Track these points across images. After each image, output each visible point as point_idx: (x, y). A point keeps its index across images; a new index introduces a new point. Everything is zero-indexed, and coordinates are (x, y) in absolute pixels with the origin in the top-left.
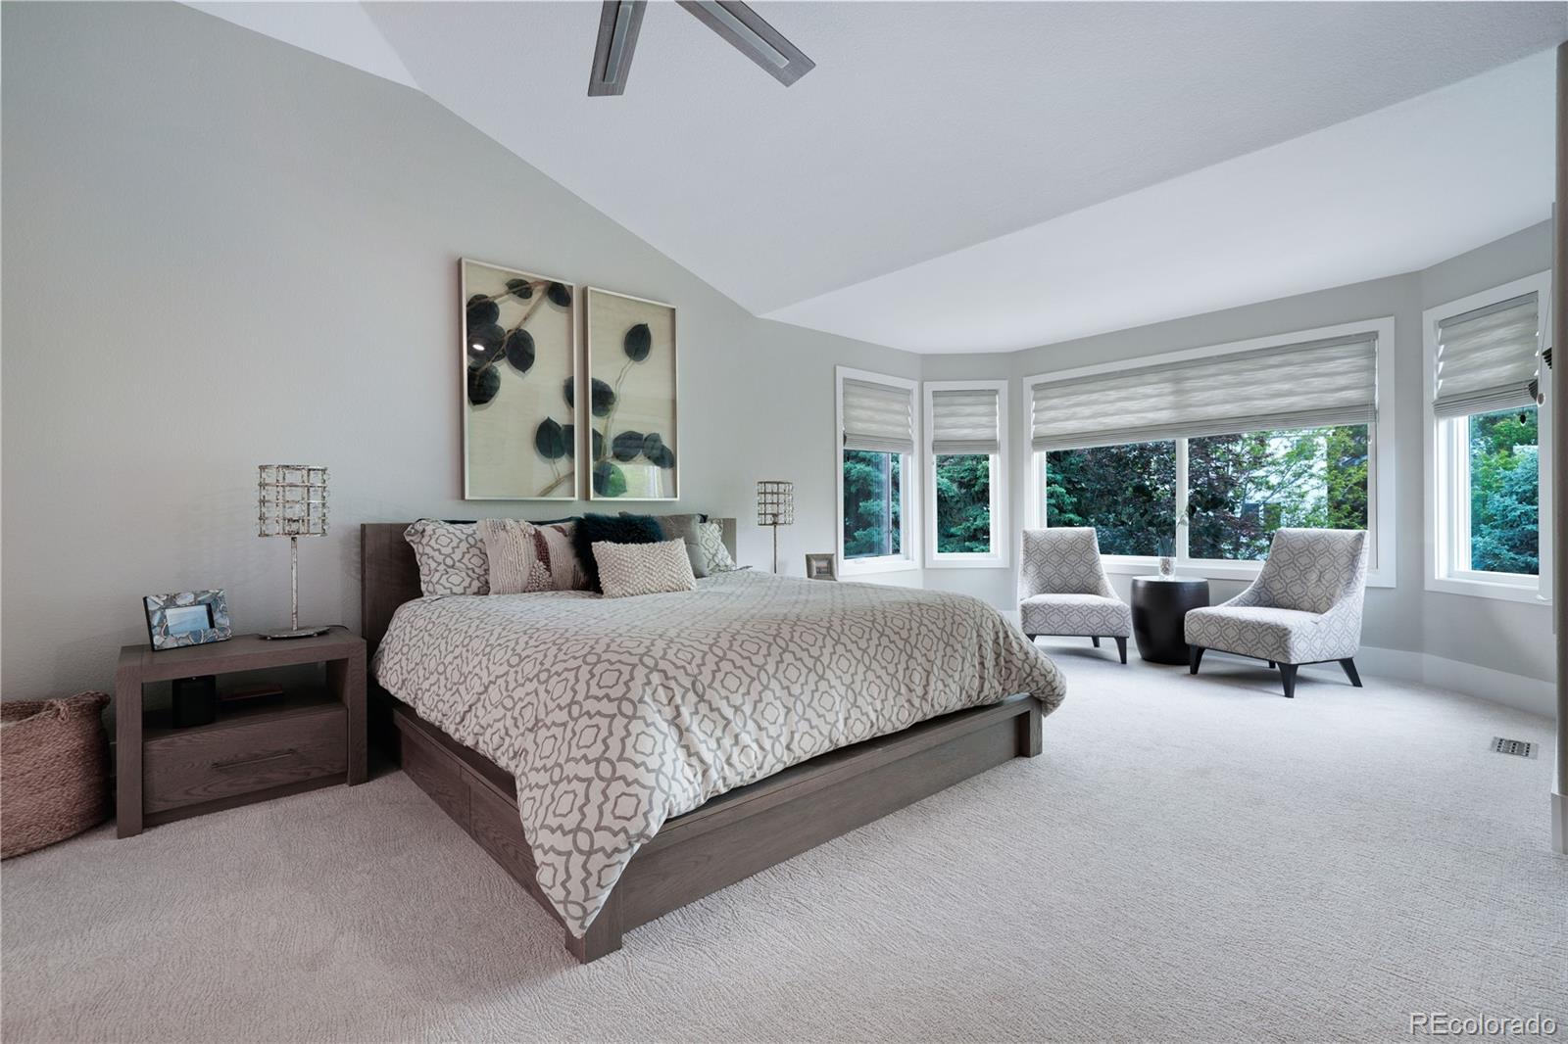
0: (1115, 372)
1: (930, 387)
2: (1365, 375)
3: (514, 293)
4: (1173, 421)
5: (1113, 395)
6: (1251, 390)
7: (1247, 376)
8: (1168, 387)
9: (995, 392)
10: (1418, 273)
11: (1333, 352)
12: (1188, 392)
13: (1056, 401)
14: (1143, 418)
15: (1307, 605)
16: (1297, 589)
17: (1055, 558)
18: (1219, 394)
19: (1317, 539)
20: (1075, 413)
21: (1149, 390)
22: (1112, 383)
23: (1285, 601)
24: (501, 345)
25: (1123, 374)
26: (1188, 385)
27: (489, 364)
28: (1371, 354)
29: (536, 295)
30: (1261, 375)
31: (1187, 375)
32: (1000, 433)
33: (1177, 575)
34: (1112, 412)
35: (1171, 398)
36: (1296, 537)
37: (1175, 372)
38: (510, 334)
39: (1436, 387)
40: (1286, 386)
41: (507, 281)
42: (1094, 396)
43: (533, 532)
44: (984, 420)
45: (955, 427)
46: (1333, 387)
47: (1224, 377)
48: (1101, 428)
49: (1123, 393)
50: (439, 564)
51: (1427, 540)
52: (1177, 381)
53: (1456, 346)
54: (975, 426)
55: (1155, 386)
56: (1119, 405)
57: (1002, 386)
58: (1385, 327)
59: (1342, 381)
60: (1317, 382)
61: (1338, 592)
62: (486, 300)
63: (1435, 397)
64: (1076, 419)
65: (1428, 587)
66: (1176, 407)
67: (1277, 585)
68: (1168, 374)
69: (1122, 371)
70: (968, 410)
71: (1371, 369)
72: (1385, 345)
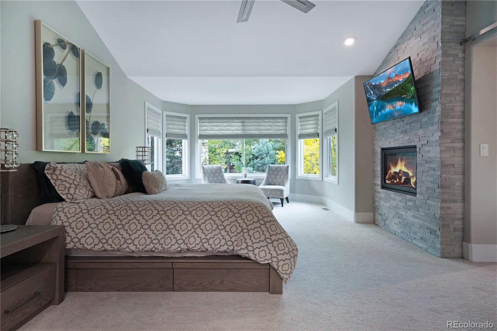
0: (226, 117)
1: (166, 113)
2: (285, 127)
3: (60, 45)
4: (242, 134)
5: (225, 124)
6: (261, 128)
7: (260, 124)
8: (240, 124)
9: (185, 118)
10: (295, 105)
11: (279, 120)
12: (246, 126)
13: (206, 124)
14: (234, 132)
15: (277, 184)
16: (275, 180)
17: (212, 175)
18: (253, 128)
19: (278, 167)
20: (213, 129)
21: (235, 124)
22: (225, 121)
23: (272, 183)
24: (55, 72)
25: (228, 118)
26: (246, 124)
27: (51, 80)
28: (286, 122)
29: (67, 49)
30: (263, 124)
31: (246, 121)
32: (187, 132)
33: (248, 178)
34: (225, 129)
35: (241, 127)
36: (273, 167)
37: (243, 119)
38: (59, 66)
39: (299, 132)
40: (269, 128)
41: (57, 39)
42: (219, 124)
43: (112, 168)
44: (182, 127)
45: (173, 128)
46: (279, 129)
47: (255, 123)
48: (221, 134)
49: (228, 124)
50: (71, 184)
51: (296, 167)
52: (243, 122)
53: (303, 123)
54: (179, 129)
55: (237, 123)
56: (227, 127)
57: (188, 116)
58: (289, 116)
59: (281, 128)
60: (276, 128)
61: (285, 180)
62: (50, 46)
63: (298, 134)
64: (214, 130)
65: (297, 178)
66: (243, 130)
67: (270, 180)
68: (241, 120)
69: (228, 117)
70: (178, 123)
71: (286, 126)
72: (289, 120)
